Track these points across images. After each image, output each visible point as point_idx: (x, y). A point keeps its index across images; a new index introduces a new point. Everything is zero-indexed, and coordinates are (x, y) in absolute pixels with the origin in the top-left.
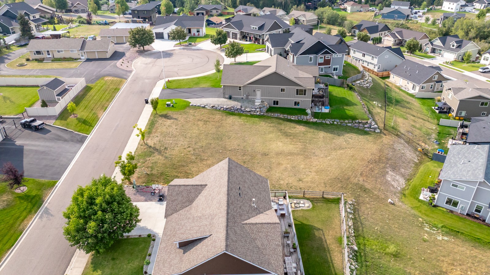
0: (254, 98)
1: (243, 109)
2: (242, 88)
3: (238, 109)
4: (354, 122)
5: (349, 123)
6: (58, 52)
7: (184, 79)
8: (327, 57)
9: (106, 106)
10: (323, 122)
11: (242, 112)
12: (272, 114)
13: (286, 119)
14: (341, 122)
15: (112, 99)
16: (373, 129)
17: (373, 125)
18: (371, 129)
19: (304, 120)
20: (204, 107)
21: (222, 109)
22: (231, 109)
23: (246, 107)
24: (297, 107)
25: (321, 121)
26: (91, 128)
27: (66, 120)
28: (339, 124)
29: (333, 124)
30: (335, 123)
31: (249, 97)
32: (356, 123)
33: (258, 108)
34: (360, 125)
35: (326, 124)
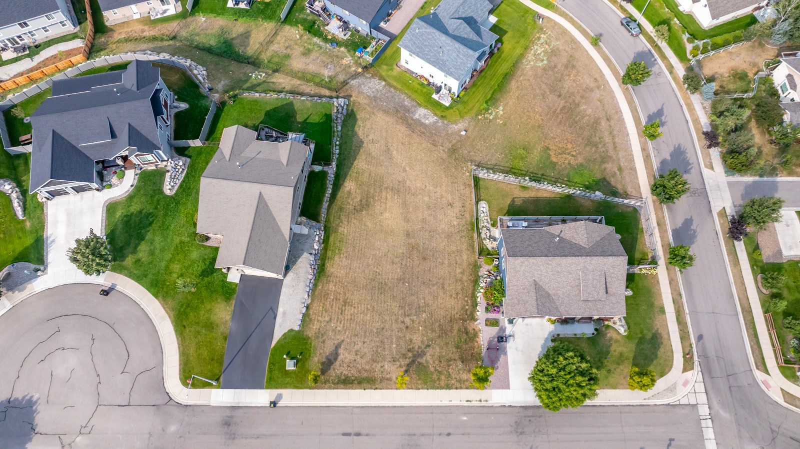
1: (314, 252)
3: (315, 258)
10: (336, 156)
12: (322, 215)
19: (335, 178)
21: (314, 280)
25: (336, 159)
28: (341, 140)
29: (340, 147)
34: (339, 117)
35: (339, 154)
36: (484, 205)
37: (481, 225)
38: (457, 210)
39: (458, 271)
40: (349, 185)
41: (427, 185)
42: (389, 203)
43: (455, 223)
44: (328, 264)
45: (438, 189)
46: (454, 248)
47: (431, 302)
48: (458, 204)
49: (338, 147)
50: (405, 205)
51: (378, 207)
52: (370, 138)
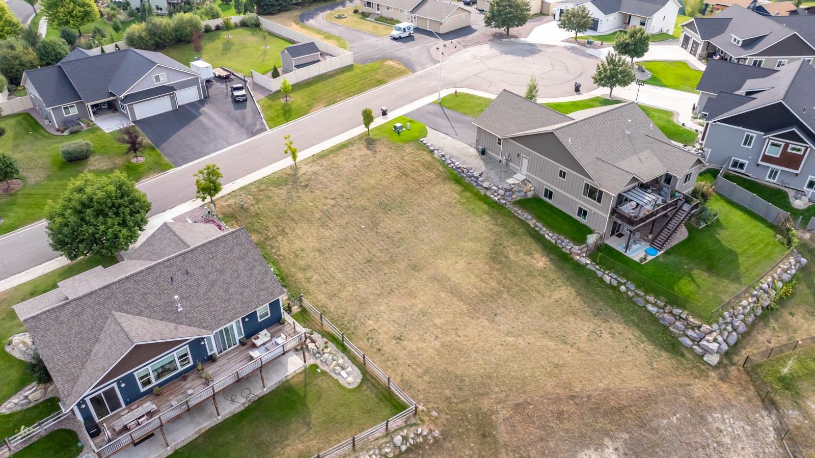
0: (517, 169)
1: (481, 179)
2: (502, 142)
3: (473, 176)
4: (668, 308)
5: (655, 304)
6: (388, 8)
7: (480, 98)
8: (793, 149)
9: (337, 100)
10: (598, 272)
11: (475, 184)
12: (520, 212)
13: (536, 231)
14: (636, 294)
15: (357, 94)
16: (703, 348)
17: (708, 341)
18: (698, 345)
19: (564, 250)
20: (432, 151)
21: (452, 165)
22: (463, 171)
23: (487, 179)
24: (580, 219)
25: (594, 269)
26: (285, 121)
27: (273, 101)
28: (628, 295)
29: (615, 289)
30: (623, 288)
31: (511, 164)
32: (671, 313)
33: (501, 189)
34: (677, 323)
35: (601, 280)
36: (350, 379)
37: (332, 347)
38: (383, 337)
39: (316, 277)
40: (541, 261)
41: (458, 339)
42: (473, 279)
43: (371, 322)
44: (458, 188)
45: (437, 344)
46: (344, 295)
47: (322, 230)
48: (389, 347)
49: (615, 283)
50: (455, 292)
51: (481, 265)
52: (606, 335)
